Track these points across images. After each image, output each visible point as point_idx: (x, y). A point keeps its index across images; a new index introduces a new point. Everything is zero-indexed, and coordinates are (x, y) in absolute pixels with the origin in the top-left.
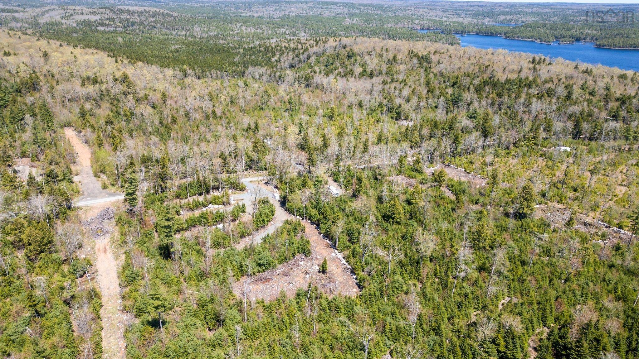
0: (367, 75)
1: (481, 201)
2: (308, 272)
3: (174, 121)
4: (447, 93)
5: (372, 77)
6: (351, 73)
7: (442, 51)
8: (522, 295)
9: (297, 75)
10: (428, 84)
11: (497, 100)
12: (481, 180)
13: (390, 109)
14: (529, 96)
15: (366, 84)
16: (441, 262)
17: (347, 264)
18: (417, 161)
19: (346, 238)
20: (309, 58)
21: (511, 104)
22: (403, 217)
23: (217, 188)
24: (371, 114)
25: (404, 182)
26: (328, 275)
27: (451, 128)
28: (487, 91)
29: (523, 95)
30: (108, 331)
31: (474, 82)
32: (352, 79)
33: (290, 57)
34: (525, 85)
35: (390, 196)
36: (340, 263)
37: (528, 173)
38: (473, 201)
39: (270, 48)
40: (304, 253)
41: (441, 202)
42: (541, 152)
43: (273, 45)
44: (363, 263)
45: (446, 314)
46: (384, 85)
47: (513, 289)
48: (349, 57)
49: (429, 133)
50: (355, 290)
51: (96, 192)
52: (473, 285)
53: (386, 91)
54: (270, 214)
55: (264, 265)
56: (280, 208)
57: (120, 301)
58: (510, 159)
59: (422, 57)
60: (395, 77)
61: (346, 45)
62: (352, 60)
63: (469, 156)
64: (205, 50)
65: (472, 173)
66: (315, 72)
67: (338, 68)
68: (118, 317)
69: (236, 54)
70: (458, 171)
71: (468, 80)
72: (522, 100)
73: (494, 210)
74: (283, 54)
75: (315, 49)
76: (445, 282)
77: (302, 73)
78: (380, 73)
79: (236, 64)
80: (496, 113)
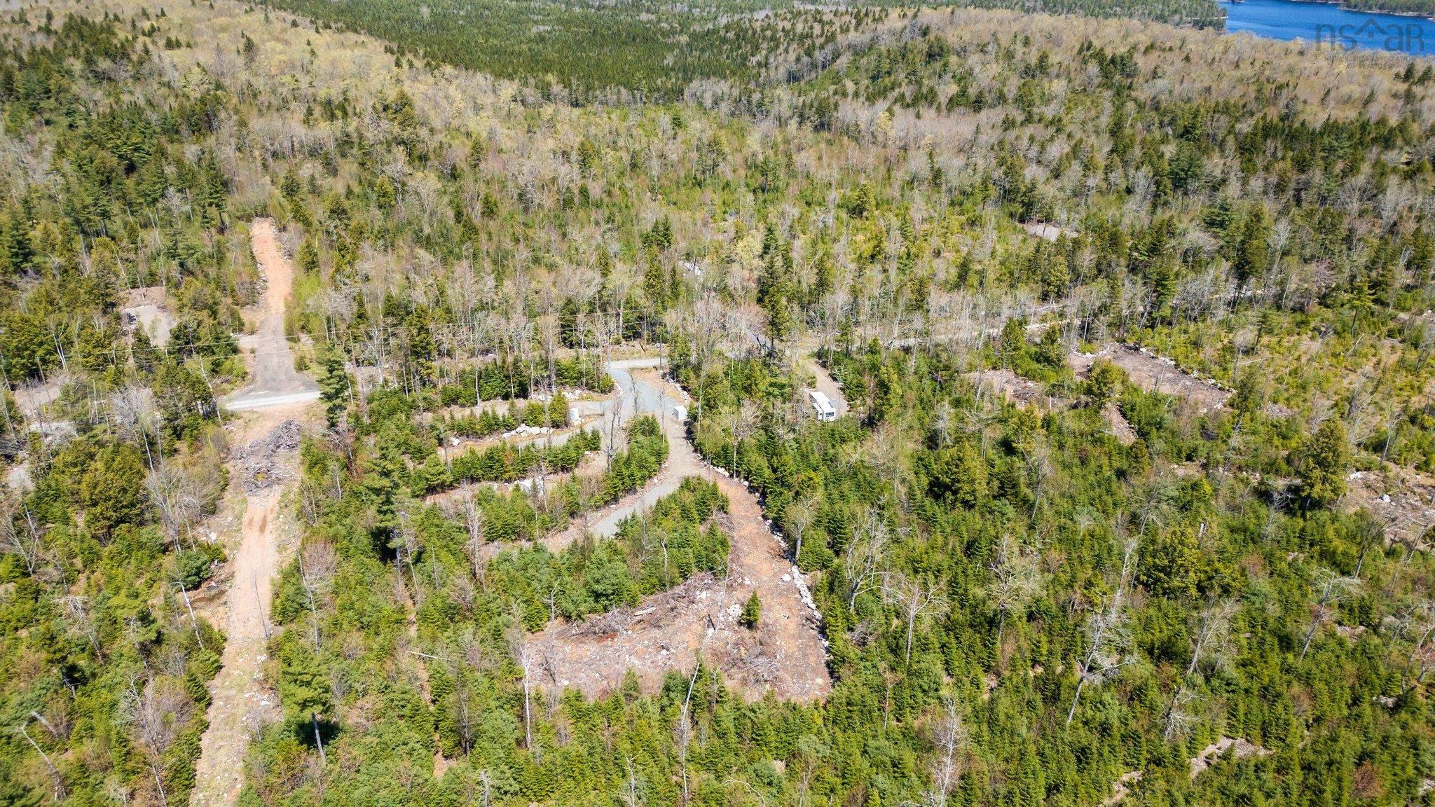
0: (968, 105)
1: (1203, 452)
2: (714, 620)
3: (490, 211)
4: (1162, 155)
5: (980, 108)
6: (930, 98)
7: (1168, 44)
8: (1265, 735)
9: (801, 99)
10: (1116, 131)
11: (1294, 177)
12: (1216, 393)
13: (1008, 195)
14: (1381, 171)
15: (961, 125)
16: (1057, 626)
17: (813, 606)
18: (1050, 337)
19: (821, 538)
20: (836, 56)
21: (1330, 191)
22: (982, 489)
24: (961, 204)
25: (1010, 391)
26: (758, 635)
27: (1154, 250)
28: (1268, 154)
29: (1366, 168)
30: (219, 733)
31: (1238, 126)
32: (929, 114)
33: (792, 57)
34: (1374, 140)
35: (956, 432)
36: (798, 601)
37: (1346, 381)
38: (1179, 452)
39: (750, 32)
40: (711, 569)
41: (1094, 451)
42: (1392, 325)
43: (757, 26)
44: (852, 610)
45: (1042, 776)
46: (1006, 130)
47: (1242, 718)
48: (931, 56)
49: (1094, 262)
50: (819, 681)
51: (282, 377)
52: (1132, 699)
53: (1007, 146)
54: (653, 459)
55: (607, 596)
56: (684, 442)
57: (263, 657)
58: (1305, 338)
59: (1113, 61)
60: (1035, 110)
61: (928, 28)
62: (937, 65)
63: (1192, 327)
64: (603, 36)
65: (1196, 374)
66: (844, 94)
67: (900, 85)
68: (250, 699)
69: (670, 48)
70: (1155, 366)
71: (1224, 120)
72: (1360, 180)
73: (1232, 481)
74: (777, 47)
75: (853, 36)
76: (1053, 687)
77: (812, 95)
78: (1002, 98)
79: (666, 72)
80: (1284, 212)
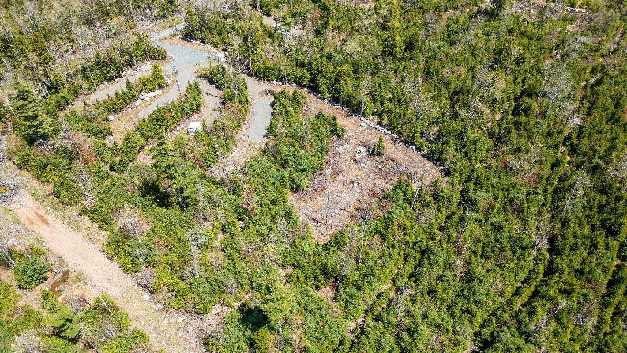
2: (357, 159)
17: (390, 132)
23: (129, 64)
26: (386, 156)
36: (381, 133)
40: (336, 135)
55: (308, 170)
57: (147, 296)
